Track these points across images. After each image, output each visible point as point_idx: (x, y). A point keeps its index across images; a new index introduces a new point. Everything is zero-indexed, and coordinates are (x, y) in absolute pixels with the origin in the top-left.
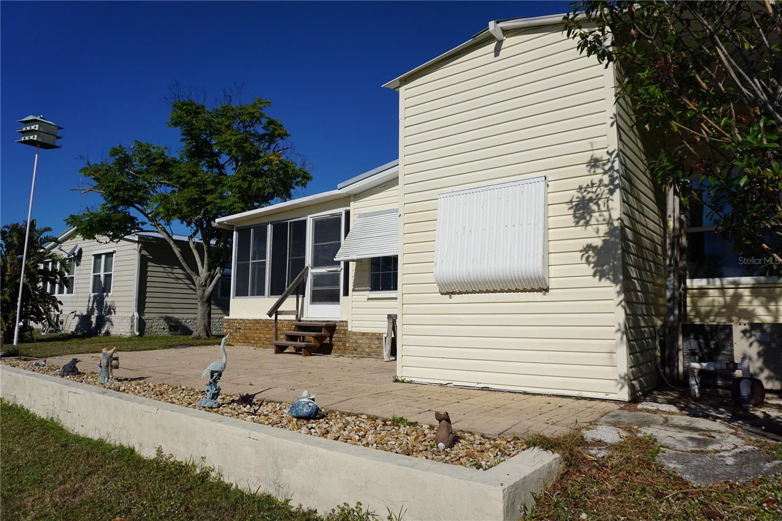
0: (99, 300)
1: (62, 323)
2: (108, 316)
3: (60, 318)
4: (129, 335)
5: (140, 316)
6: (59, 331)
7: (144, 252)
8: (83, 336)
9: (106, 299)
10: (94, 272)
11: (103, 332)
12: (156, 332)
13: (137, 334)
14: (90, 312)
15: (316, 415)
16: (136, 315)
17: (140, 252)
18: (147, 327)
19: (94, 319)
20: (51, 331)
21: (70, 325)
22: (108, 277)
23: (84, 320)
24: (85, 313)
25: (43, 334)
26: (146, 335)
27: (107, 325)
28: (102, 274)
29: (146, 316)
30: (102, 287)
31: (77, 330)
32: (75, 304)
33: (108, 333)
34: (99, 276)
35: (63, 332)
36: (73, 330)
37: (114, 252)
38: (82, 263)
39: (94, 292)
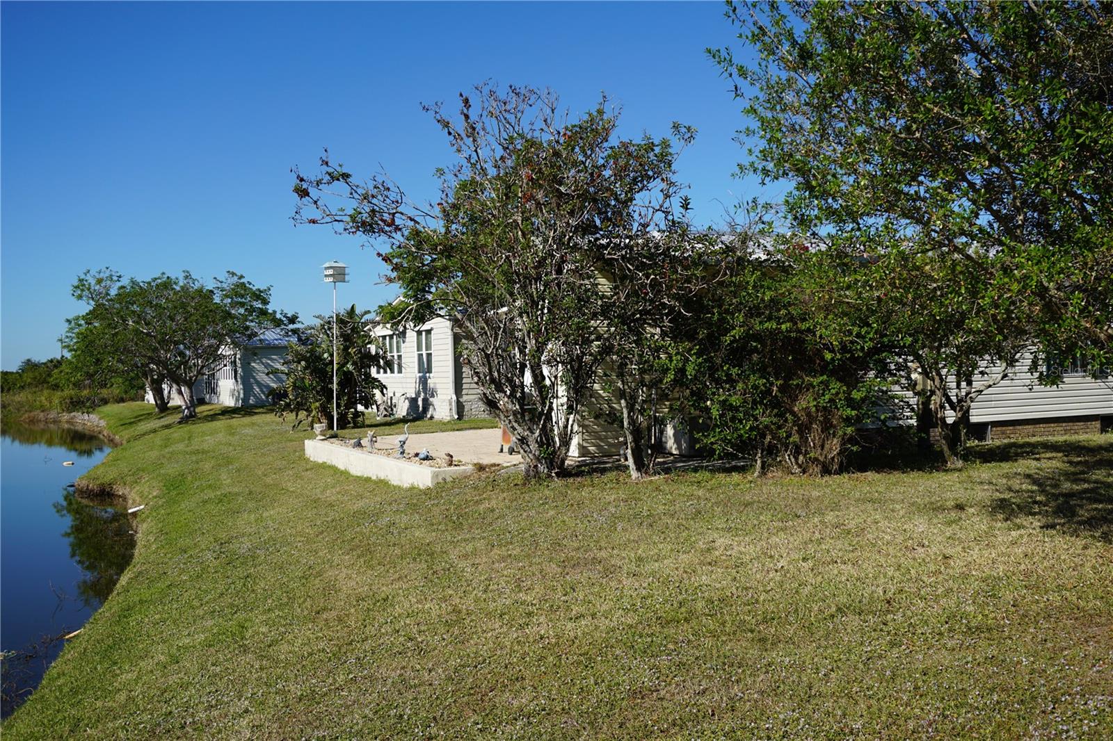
0: (424, 381)
1: (395, 406)
2: (431, 399)
3: (393, 401)
4: (449, 418)
5: (457, 399)
6: (393, 415)
7: (457, 330)
8: (414, 420)
9: (429, 381)
10: (418, 350)
11: (429, 416)
12: (476, 415)
13: (456, 417)
14: (418, 394)
15: (427, 458)
16: (454, 397)
17: (452, 330)
18: (466, 410)
19: (420, 403)
20: (385, 416)
21: (402, 410)
22: (429, 355)
23: (413, 401)
24: (414, 396)
25: (378, 418)
26: (466, 418)
27: (431, 409)
28: (424, 352)
29: (465, 398)
30: (425, 367)
31: (407, 414)
32: (404, 385)
33: (432, 417)
34: (422, 355)
35: (396, 416)
36: (405, 414)
37: (431, 329)
38: (407, 340)
39: (419, 372)
